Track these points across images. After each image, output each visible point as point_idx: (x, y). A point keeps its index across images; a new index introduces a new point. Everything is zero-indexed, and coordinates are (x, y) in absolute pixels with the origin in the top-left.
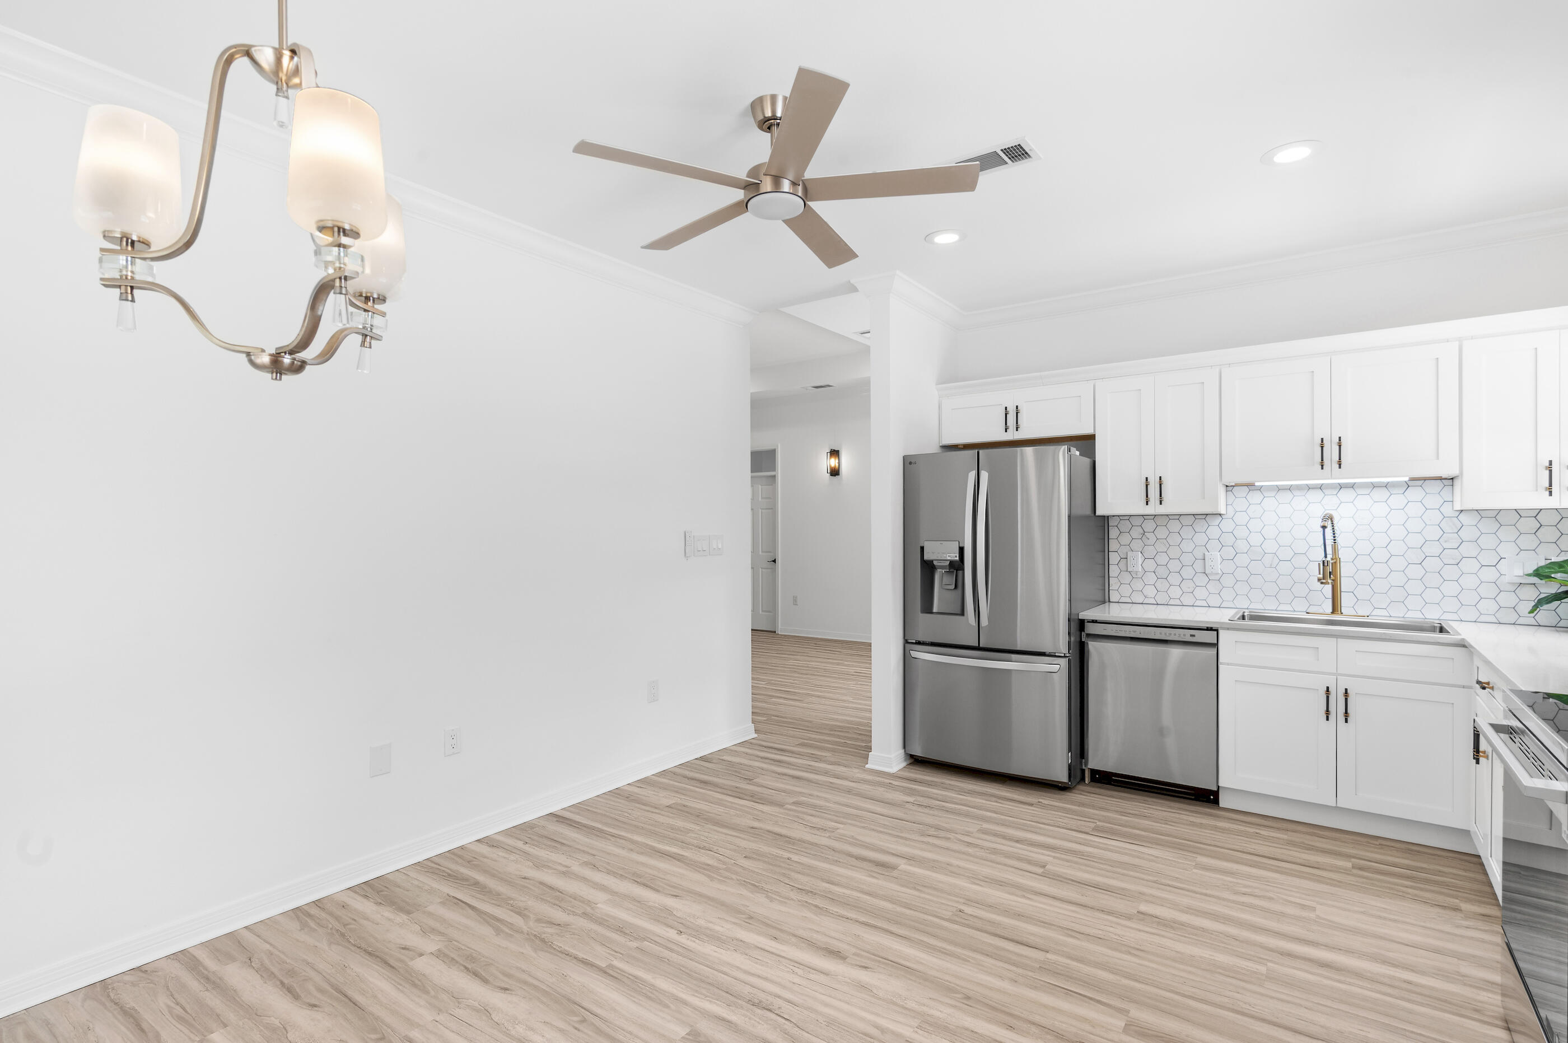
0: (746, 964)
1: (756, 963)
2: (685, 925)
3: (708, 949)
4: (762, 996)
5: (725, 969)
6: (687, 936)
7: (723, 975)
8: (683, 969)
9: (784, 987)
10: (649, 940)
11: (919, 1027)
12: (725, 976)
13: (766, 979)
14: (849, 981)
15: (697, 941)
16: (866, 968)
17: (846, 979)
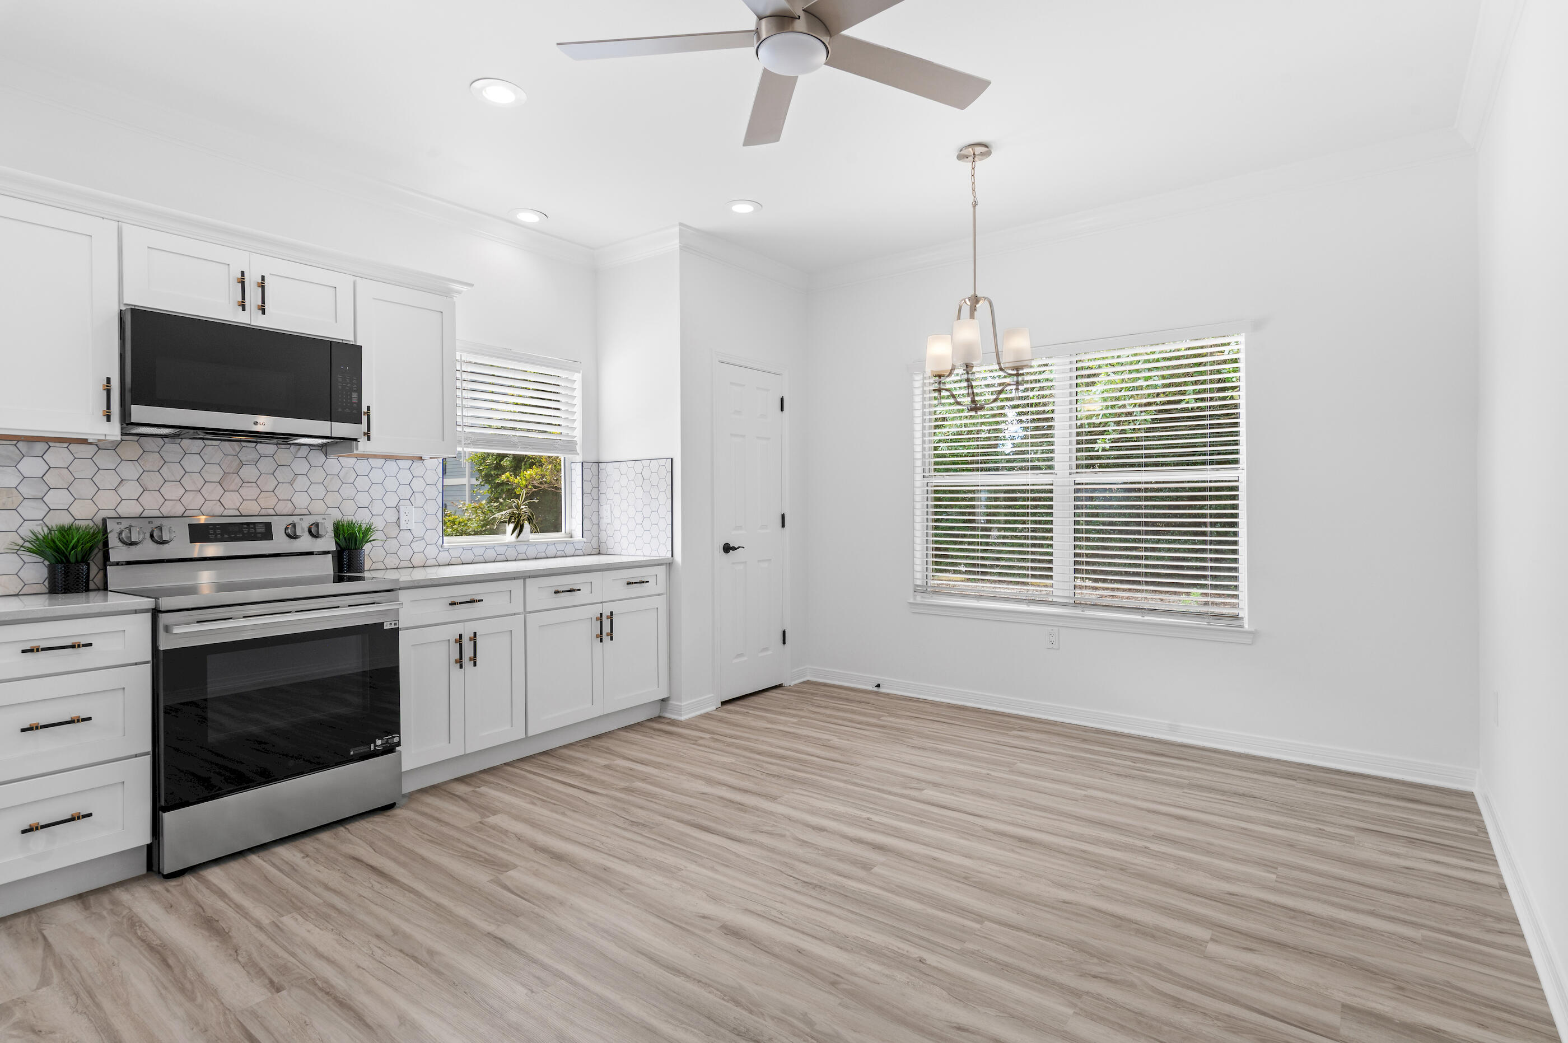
0: (831, 921)
1: (820, 922)
2: (920, 971)
3: (879, 939)
4: (813, 893)
5: (854, 916)
6: (911, 955)
7: (854, 910)
8: (898, 917)
9: (792, 900)
10: (955, 951)
11: (680, 870)
12: (851, 909)
13: (809, 907)
14: (726, 904)
15: (896, 949)
16: (704, 917)
17: (728, 906)
